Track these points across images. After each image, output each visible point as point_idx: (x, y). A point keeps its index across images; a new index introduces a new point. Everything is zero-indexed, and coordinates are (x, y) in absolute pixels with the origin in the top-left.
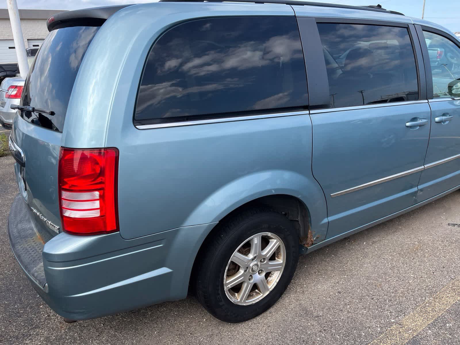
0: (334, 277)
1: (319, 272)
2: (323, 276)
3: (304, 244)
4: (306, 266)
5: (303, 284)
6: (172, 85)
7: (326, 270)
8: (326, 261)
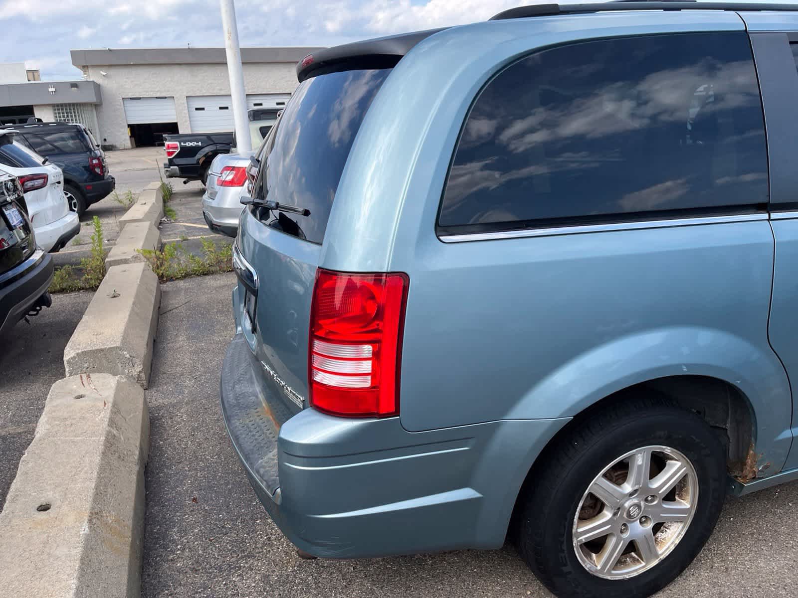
0: (793, 548)
1: (760, 534)
2: (770, 544)
3: (736, 477)
4: (732, 519)
5: (727, 555)
6: (485, 168)
7: (776, 531)
8: (775, 514)
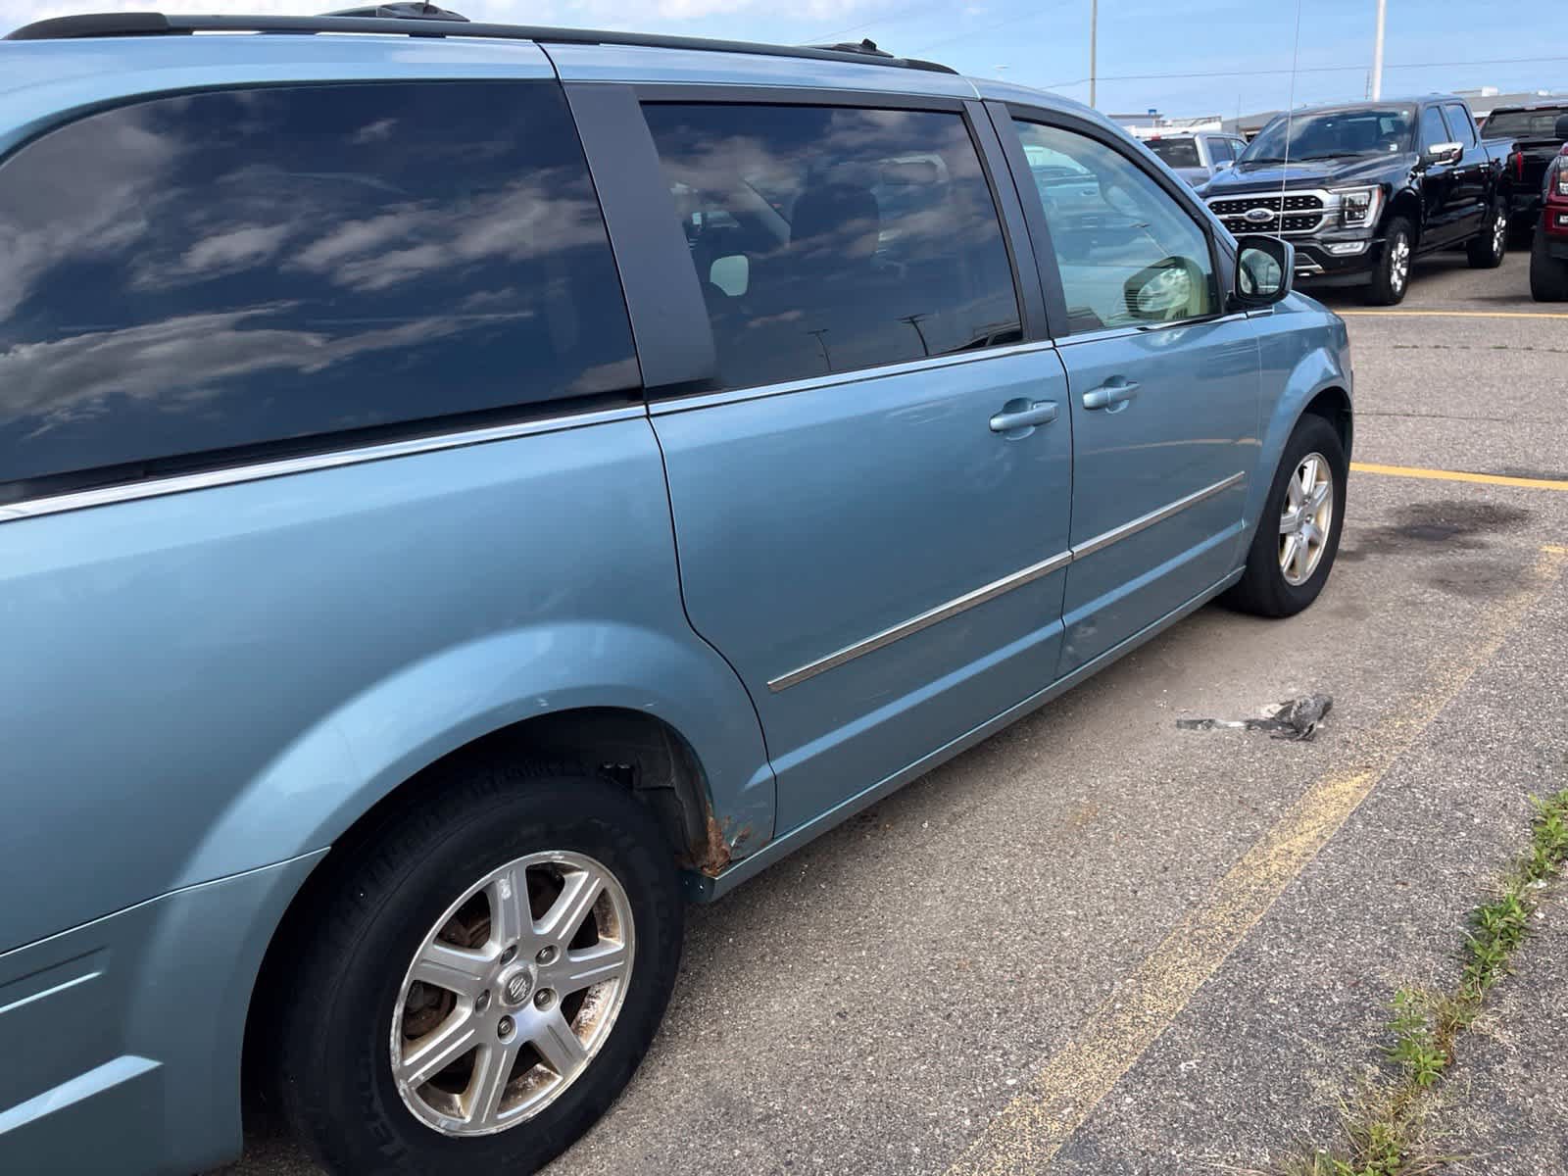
0: (824, 961)
1: (775, 953)
2: (790, 966)
3: (702, 868)
4: (731, 940)
5: (721, 1008)
7: (799, 940)
8: (799, 909)
